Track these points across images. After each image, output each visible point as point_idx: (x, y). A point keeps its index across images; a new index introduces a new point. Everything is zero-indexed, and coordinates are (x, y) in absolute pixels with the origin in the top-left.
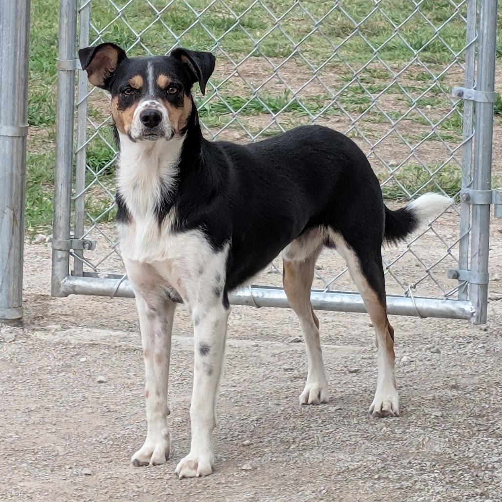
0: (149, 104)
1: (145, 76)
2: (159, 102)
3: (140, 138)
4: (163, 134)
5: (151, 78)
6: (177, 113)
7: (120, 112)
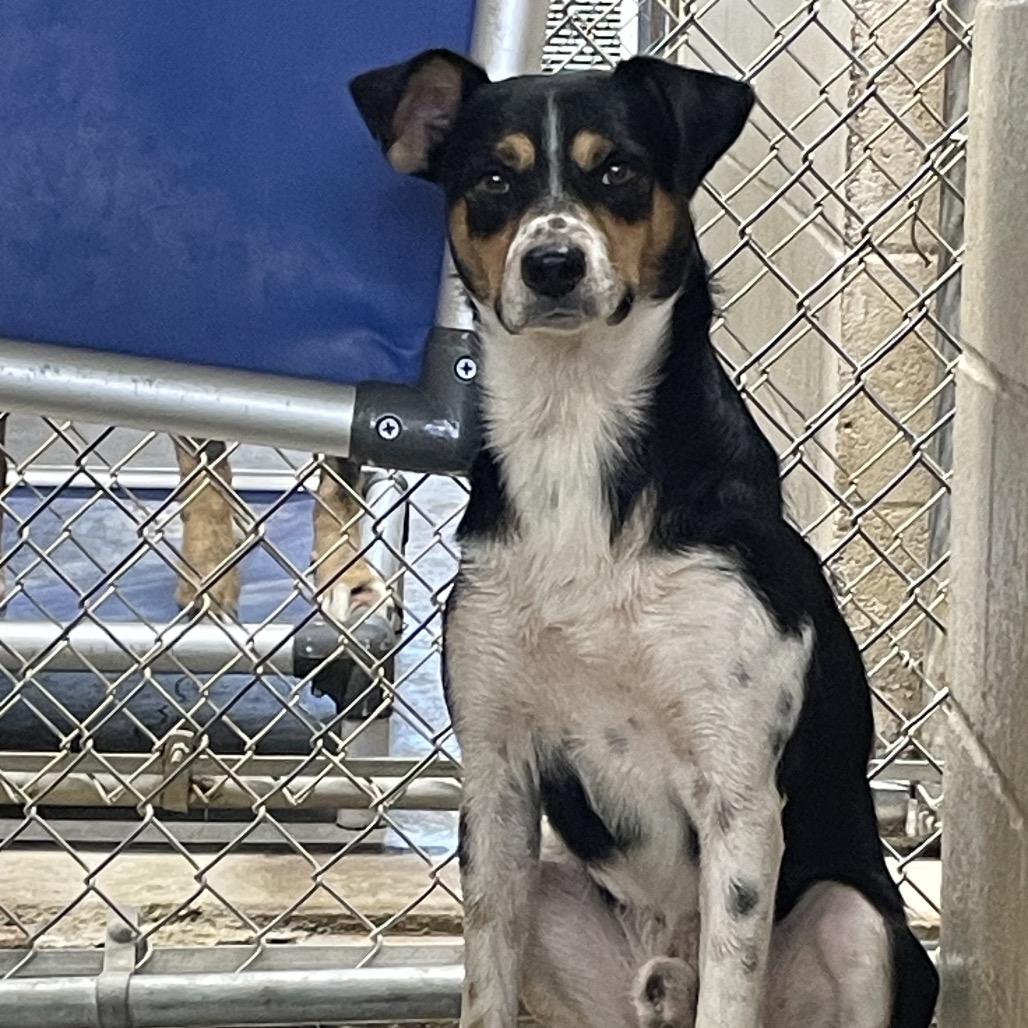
0: (547, 227)
1: (538, 139)
2: (577, 216)
3: (526, 323)
4: (590, 309)
5: (553, 144)
6: (634, 239)
7: (476, 244)
